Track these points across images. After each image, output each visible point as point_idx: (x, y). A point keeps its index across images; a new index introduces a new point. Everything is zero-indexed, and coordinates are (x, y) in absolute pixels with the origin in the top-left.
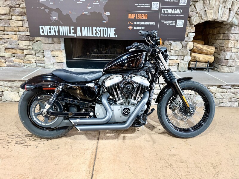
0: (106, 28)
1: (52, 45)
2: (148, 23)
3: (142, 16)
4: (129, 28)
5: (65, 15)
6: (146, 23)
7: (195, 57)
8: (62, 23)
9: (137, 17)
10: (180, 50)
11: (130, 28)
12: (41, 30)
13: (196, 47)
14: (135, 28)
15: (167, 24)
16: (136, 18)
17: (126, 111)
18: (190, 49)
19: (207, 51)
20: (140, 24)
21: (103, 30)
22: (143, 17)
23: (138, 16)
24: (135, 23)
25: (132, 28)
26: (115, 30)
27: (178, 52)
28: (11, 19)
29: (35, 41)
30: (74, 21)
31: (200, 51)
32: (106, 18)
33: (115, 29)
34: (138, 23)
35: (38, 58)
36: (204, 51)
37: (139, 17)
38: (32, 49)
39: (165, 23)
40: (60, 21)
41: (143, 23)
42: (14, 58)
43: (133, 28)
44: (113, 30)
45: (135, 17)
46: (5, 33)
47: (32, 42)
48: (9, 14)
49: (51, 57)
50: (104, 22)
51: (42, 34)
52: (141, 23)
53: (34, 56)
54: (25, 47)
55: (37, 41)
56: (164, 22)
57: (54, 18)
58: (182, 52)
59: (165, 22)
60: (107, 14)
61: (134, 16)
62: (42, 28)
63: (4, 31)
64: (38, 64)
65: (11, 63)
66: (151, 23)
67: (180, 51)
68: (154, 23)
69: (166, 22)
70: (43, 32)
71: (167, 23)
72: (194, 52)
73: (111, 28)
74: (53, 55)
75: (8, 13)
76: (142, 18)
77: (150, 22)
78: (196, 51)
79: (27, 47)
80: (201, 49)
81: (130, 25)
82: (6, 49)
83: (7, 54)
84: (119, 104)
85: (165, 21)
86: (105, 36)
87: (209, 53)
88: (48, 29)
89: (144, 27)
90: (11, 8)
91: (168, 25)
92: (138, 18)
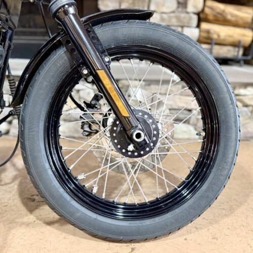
7: (208, 32)
10: (173, 12)
13: (212, 8)
18: (196, 11)
19: (236, 16)
27: (169, 17)
31: (221, 18)
36: (229, 17)
58: (178, 18)
67: (173, 15)
72: (207, 20)
78: (211, 17)
80: (222, 14)
87: (241, 22)
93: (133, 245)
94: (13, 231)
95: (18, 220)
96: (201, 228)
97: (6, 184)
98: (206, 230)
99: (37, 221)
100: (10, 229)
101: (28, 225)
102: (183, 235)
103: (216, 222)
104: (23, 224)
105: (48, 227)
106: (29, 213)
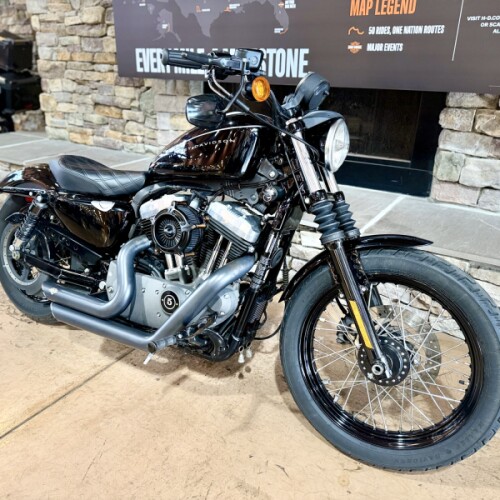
0: (282, 51)
1: (174, 100)
2: (418, 30)
3: (397, 5)
4: (350, 47)
5: (186, 16)
6: (408, 30)
8: (180, 40)
9: (379, 10)
11: (355, 47)
12: (138, 60)
14: (370, 47)
15: (493, 28)
16: (377, 13)
17: (169, 300)
20: (389, 33)
21: (275, 55)
22: (399, 9)
23: (383, 6)
24: (372, 31)
25: (360, 47)
26: (306, 57)
28: (106, 35)
29: (144, 88)
30: (206, 32)
32: (284, 19)
33: (306, 51)
34: (382, 30)
35: (148, 131)
37: (385, 10)
38: (139, 109)
39: (486, 25)
40: (176, 35)
41: (397, 30)
42: (107, 128)
43: (365, 47)
44: (302, 57)
45: (372, 11)
46: (95, 67)
47: (138, 90)
48: (103, 22)
49: (171, 131)
50: (277, 31)
51: (139, 70)
52: (391, 30)
53: (141, 126)
54: (125, 103)
55: (148, 88)
56: (480, 21)
57: (164, 26)
59: (486, 21)
60: (287, 7)
61: (369, 8)
62: (141, 55)
63: (93, 63)
64: (148, 147)
65: (101, 139)
66: (429, 29)
68: (440, 29)
69: (489, 22)
70: (142, 65)
71: (491, 25)
73: (296, 50)
74: (175, 126)
75: (100, 21)
76: (396, 13)
77: (423, 23)
79: (128, 101)
81: (355, 38)
82: (96, 104)
83: (95, 118)
84: (169, 276)
85: (484, 18)
86: (280, 75)
88: (152, 56)
89: (401, 45)
90: (106, 8)
91: (495, 31)
92: (383, 13)
93: (361, 465)
94: (262, 405)
95: (269, 396)
96: (447, 484)
97: (266, 353)
98: (452, 488)
99: (284, 404)
100: (260, 402)
101: (275, 404)
102: (421, 480)
103: (473, 486)
104: (271, 401)
105: (292, 414)
106: (278, 392)
